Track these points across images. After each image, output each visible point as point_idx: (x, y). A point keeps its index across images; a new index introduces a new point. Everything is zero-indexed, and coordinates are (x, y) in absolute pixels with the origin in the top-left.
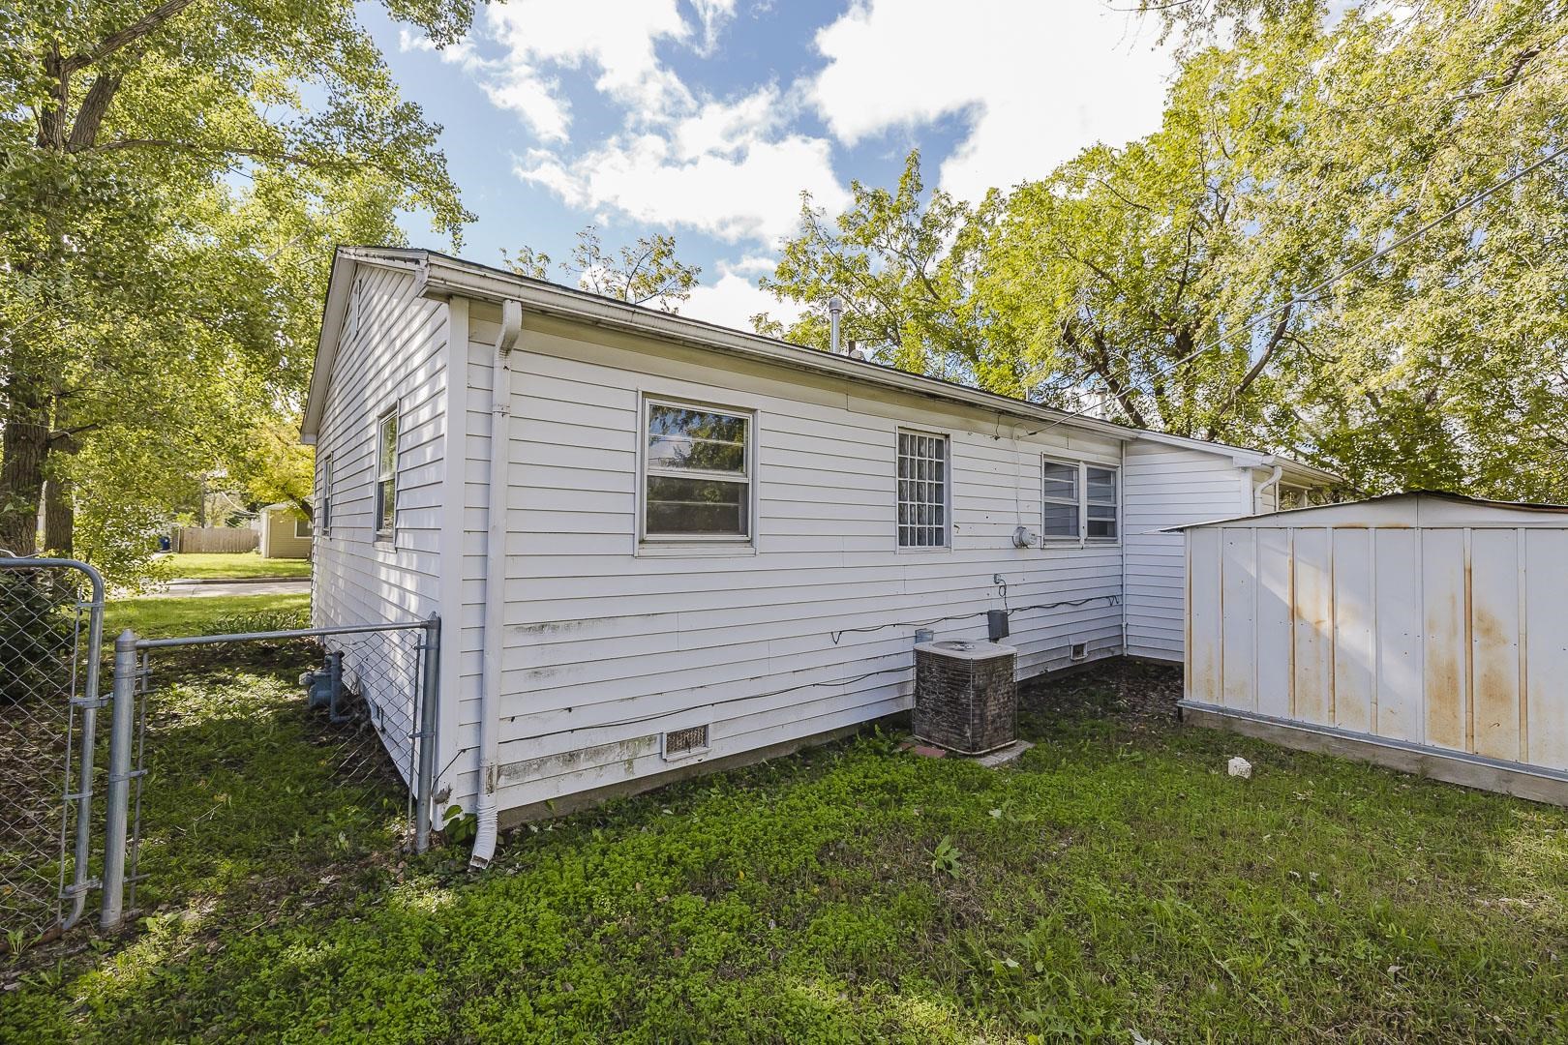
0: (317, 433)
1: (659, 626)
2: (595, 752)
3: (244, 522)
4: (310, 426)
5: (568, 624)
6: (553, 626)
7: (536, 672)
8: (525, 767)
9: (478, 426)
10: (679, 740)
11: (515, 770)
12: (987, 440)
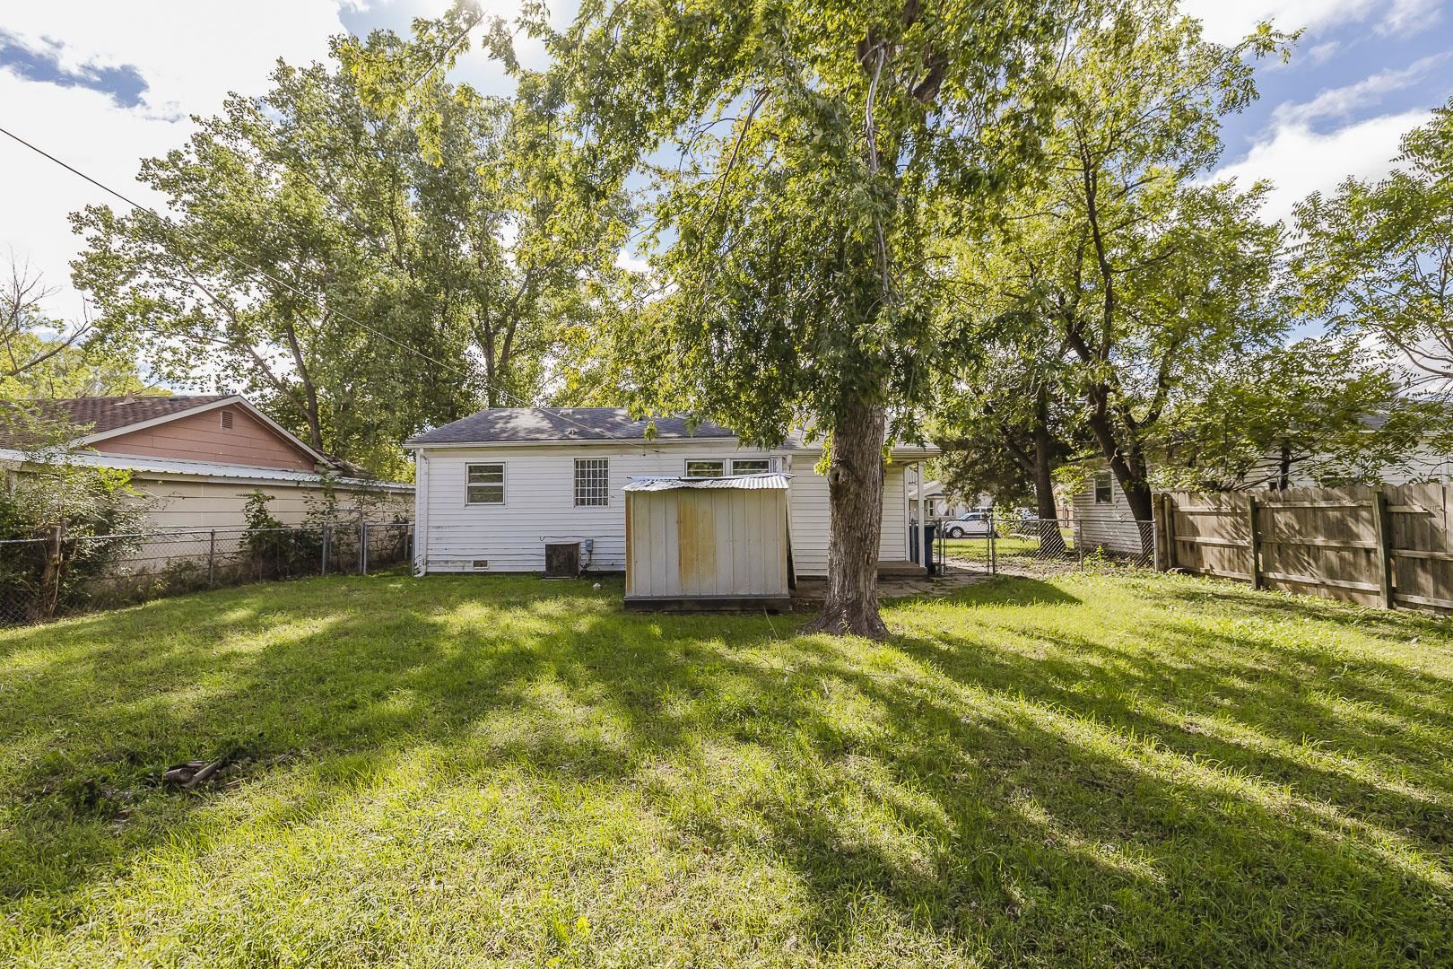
2: (453, 562)
5: (445, 527)
6: (441, 527)
10: (476, 563)
11: (433, 562)
12: (637, 457)
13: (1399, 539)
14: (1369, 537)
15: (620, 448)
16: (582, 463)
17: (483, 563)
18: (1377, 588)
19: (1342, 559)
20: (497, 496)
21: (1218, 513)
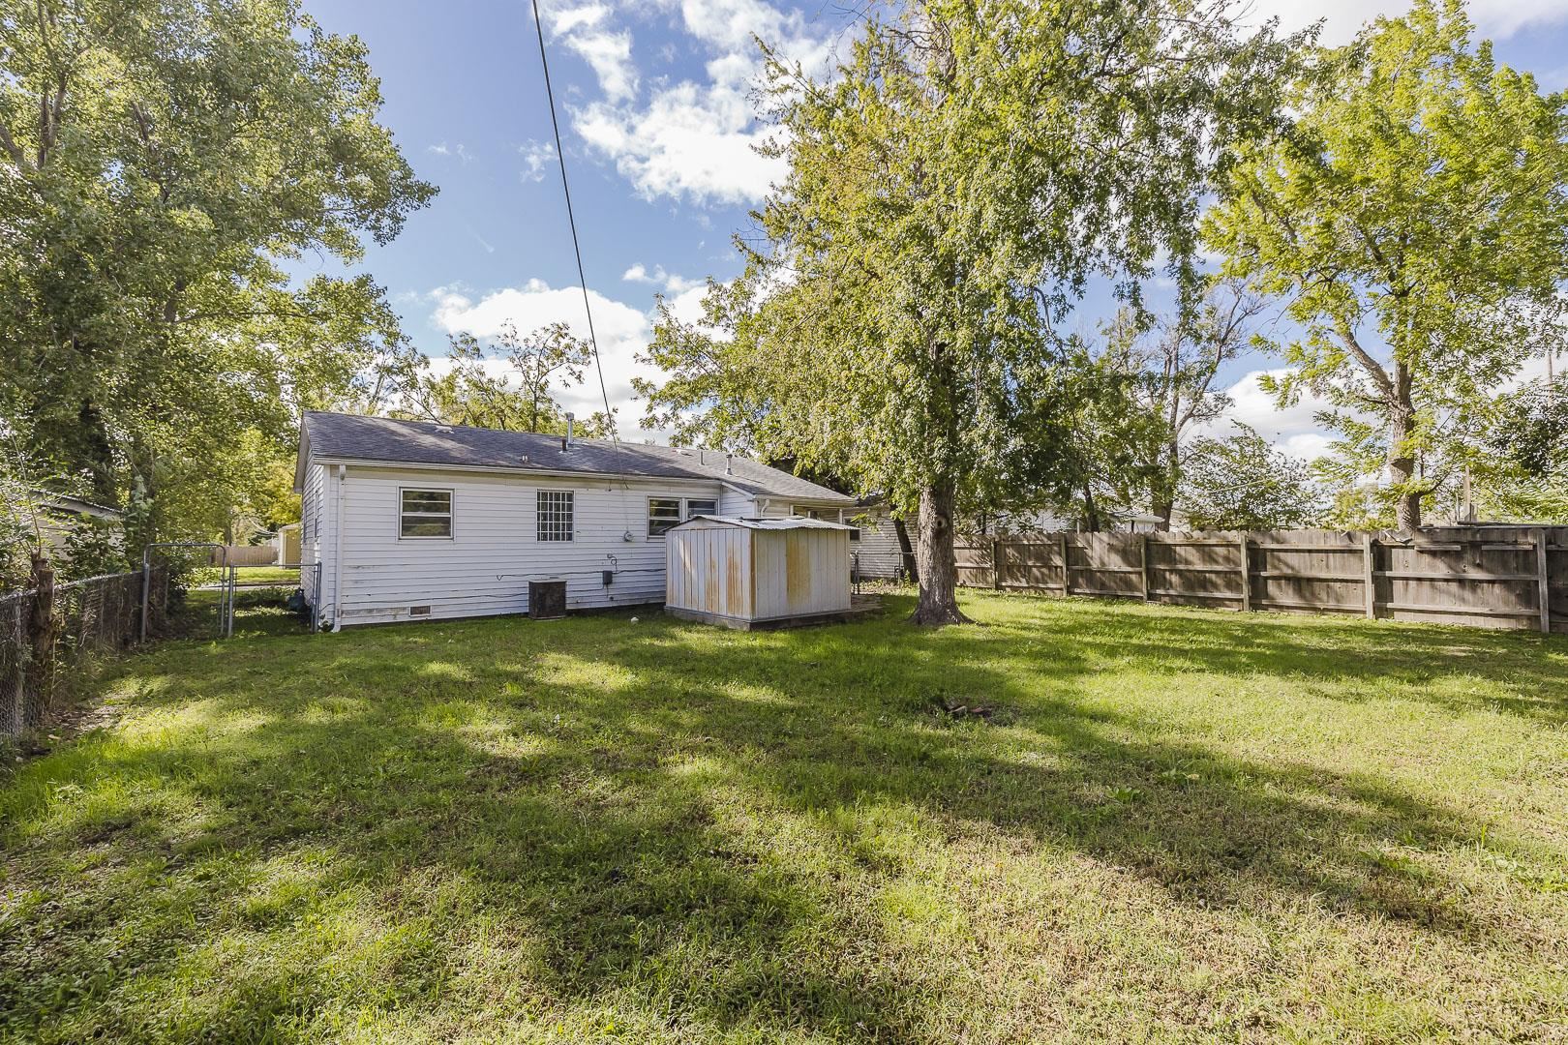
0: (303, 488)
1: (408, 568)
2: (379, 610)
3: (263, 540)
4: (298, 484)
5: (369, 567)
6: (363, 567)
7: (356, 582)
8: (353, 612)
9: (334, 503)
10: (414, 610)
11: (348, 613)
12: (603, 492)
13: (1071, 560)
14: (1058, 561)
15: (586, 481)
16: (545, 495)
17: (426, 610)
18: (1062, 586)
19: (1042, 574)
20: (445, 528)
21: (971, 548)
